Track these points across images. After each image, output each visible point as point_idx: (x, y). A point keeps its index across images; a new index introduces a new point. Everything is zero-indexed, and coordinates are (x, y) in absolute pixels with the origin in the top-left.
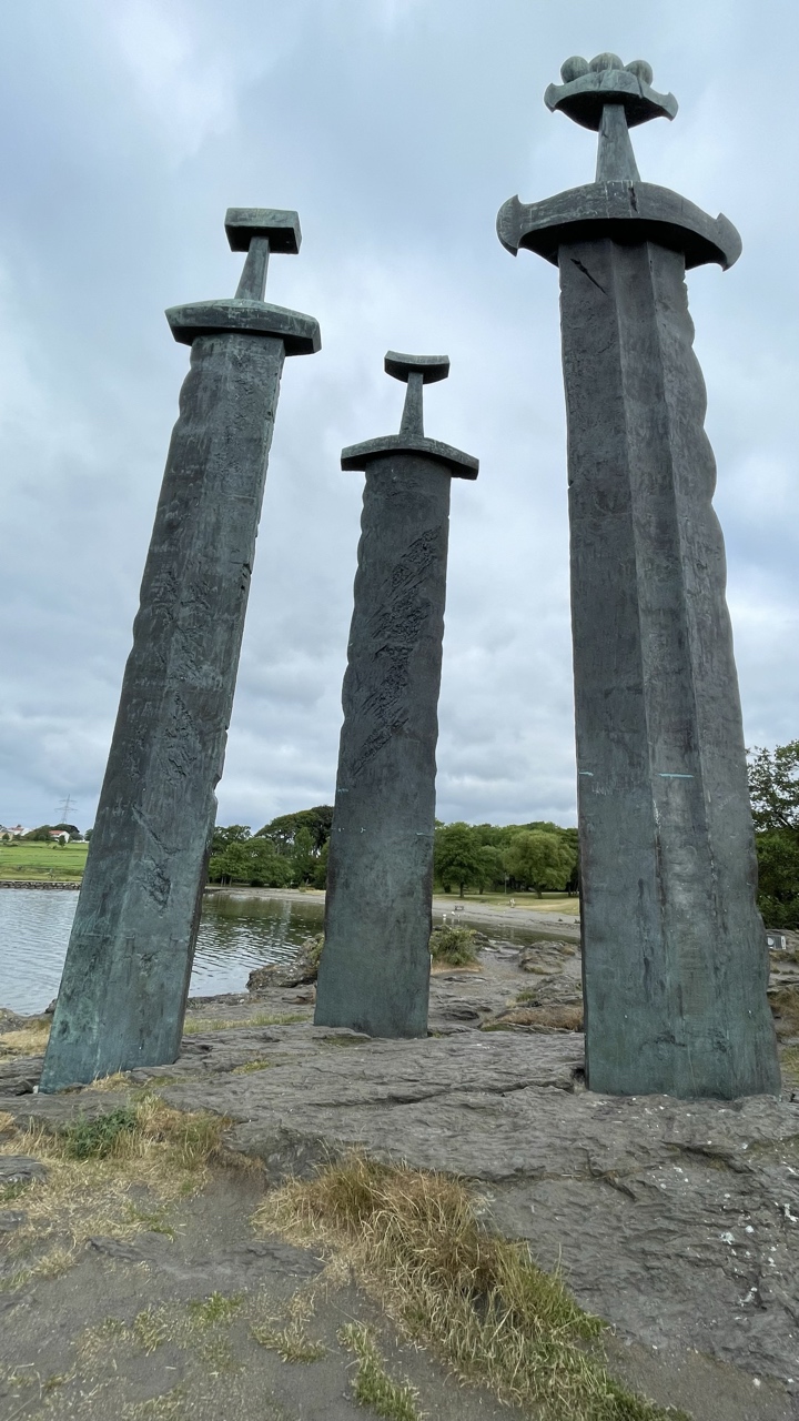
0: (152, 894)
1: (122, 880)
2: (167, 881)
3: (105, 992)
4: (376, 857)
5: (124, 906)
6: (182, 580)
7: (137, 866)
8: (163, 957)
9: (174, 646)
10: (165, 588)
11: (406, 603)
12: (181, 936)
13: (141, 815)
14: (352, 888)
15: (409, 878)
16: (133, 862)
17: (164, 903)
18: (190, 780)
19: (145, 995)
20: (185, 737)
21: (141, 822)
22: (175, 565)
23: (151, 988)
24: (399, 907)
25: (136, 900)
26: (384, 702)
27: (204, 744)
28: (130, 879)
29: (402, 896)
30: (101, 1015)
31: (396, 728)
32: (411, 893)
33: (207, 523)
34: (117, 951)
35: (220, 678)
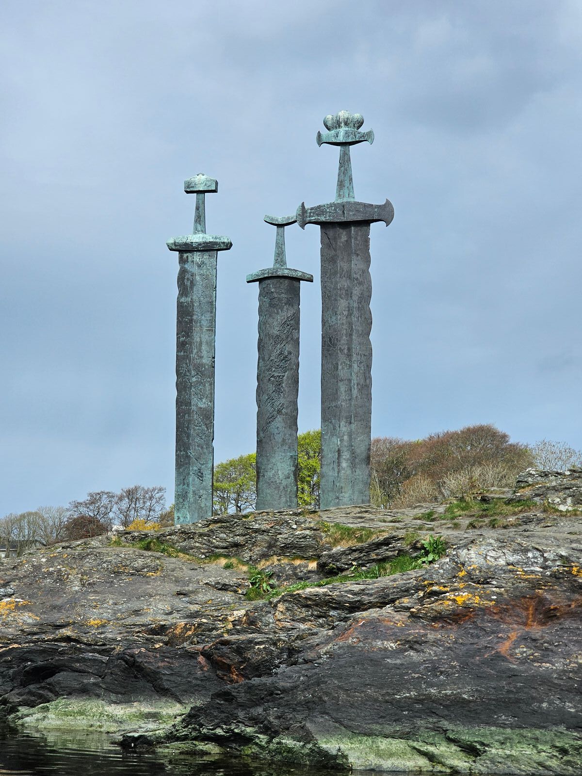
0: (198, 478)
1: (189, 474)
2: (202, 474)
3: (189, 507)
4: (275, 464)
5: (191, 482)
6: (191, 367)
7: (192, 470)
8: (204, 496)
9: (192, 393)
10: (185, 371)
11: (281, 354)
12: (209, 490)
13: (191, 453)
14: (266, 477)
15: (288, 471)
16: (191, 468)
17: (202, 480)
18: (204, 441)
19: (201, 508)
20: (200, 426)
21: (191, 456)
22: (188, 361)
23: (203, 505)
24: (284, 483)
25: (194, 480)
26: (274, 401)
27: (207, 428)
28: (191, 473)
29: (285, 479)
30: (189, 513)
31: (279, 412)
32: (289, 478)
33: (197, 342)
34: (190, 495)
35: (210, 403)
